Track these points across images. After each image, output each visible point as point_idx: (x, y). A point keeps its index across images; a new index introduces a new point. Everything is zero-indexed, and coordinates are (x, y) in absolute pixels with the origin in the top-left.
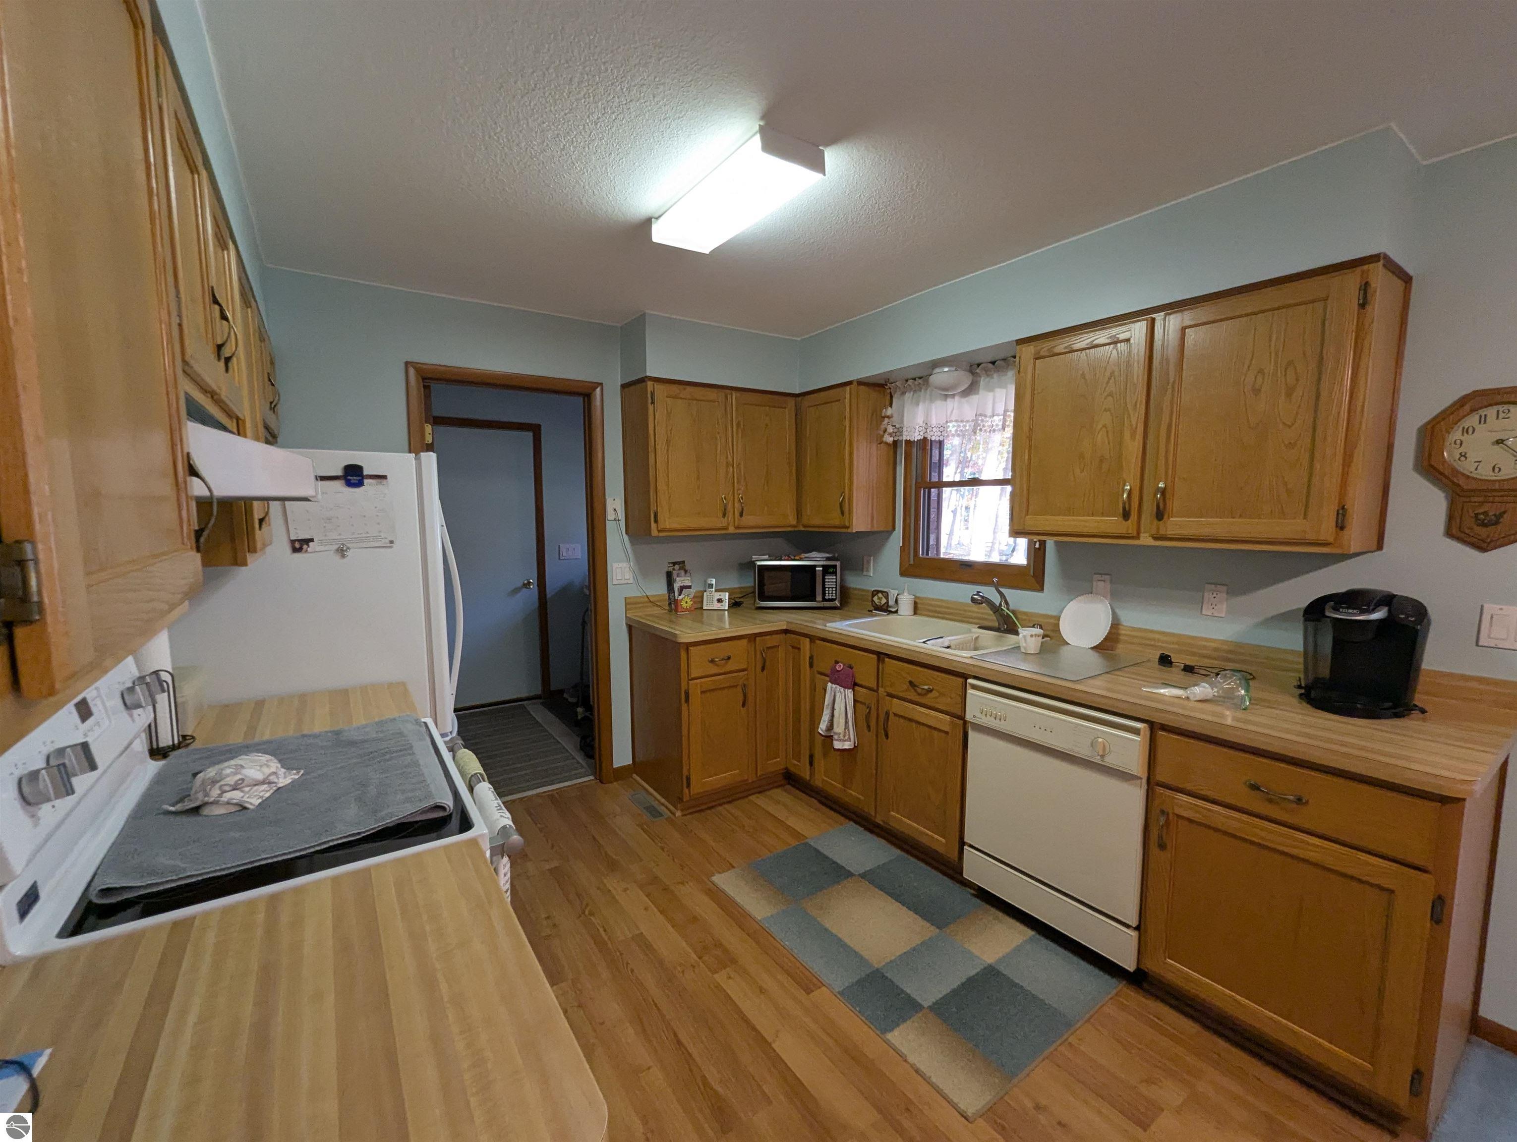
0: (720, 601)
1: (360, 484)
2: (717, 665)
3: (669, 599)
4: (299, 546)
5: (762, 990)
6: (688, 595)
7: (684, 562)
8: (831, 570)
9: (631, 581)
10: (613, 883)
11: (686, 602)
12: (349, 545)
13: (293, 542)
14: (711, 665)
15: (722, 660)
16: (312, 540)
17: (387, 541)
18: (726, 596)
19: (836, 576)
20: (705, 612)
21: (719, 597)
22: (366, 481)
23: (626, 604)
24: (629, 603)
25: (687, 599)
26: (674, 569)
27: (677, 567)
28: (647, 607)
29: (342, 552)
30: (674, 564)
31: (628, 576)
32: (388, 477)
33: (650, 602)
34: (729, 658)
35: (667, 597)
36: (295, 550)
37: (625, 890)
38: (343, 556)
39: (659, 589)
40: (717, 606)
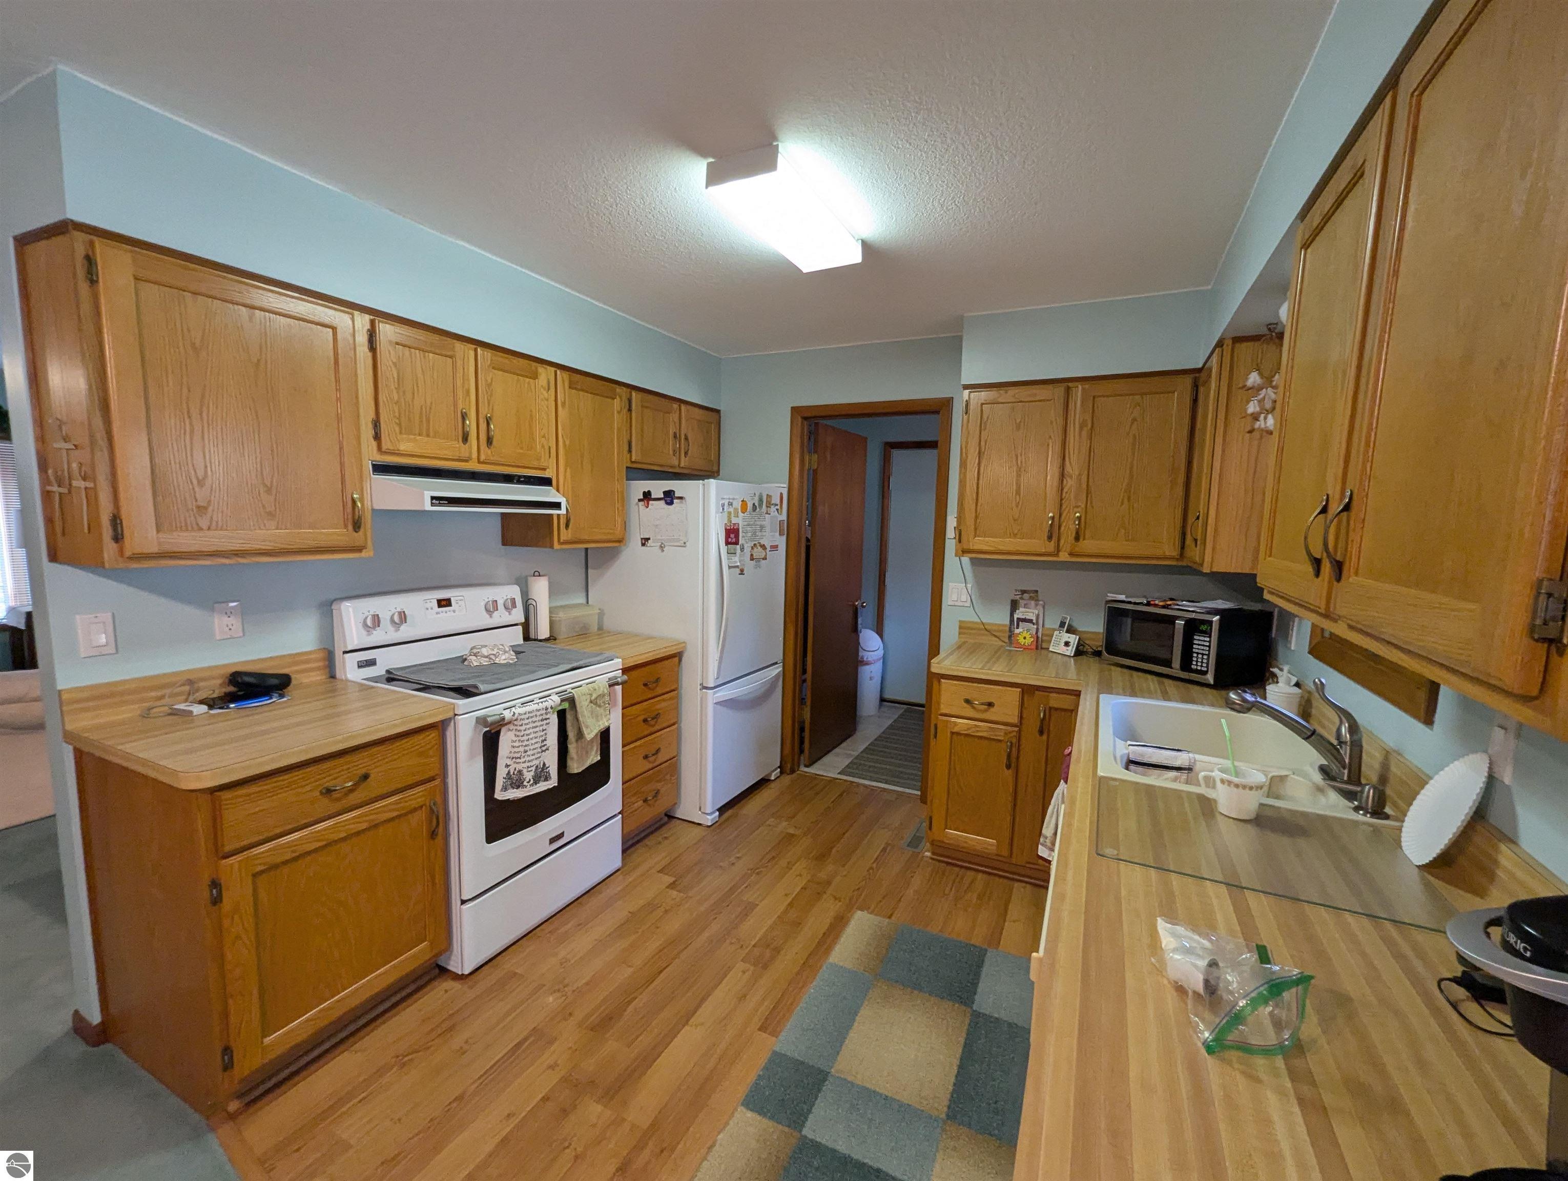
0: (1067, 644)
1: (671, 503)
2: (973, 708)
3: (1010, 631)
4: (645, 541)
5: (743, 997)
6: (1028, 630)
7: (1037, 591)
8: (1203, 628)
9: (966, 604)
10: (800, 866)
11: (1025, 638)
12: (665, 544)
13: (642, 539)
14: (965, 705)
15: (982, 704)
16: (649, 539)
17: (682, 542)
18: (1073, 639)
19: (1210, 637)
20: (1050, 654)
21: (1067, 640)
22: (675, 501)
23: (960, 628)
24: (964, 628)
25: (1025, 634)
26: (1022, 598)
27: (1026, 596)
28: (983, 635)
29: (662, 548)
30: (1024, 592)
31: (965, 597)
32: (687, 498)
33: (987, 630)
34: (990, 705)
35: (1007, 629)
36: (643, 545)
37: (800, 875)
38: (663, 551)
39: (999, 617)
40: (1062, 649)
